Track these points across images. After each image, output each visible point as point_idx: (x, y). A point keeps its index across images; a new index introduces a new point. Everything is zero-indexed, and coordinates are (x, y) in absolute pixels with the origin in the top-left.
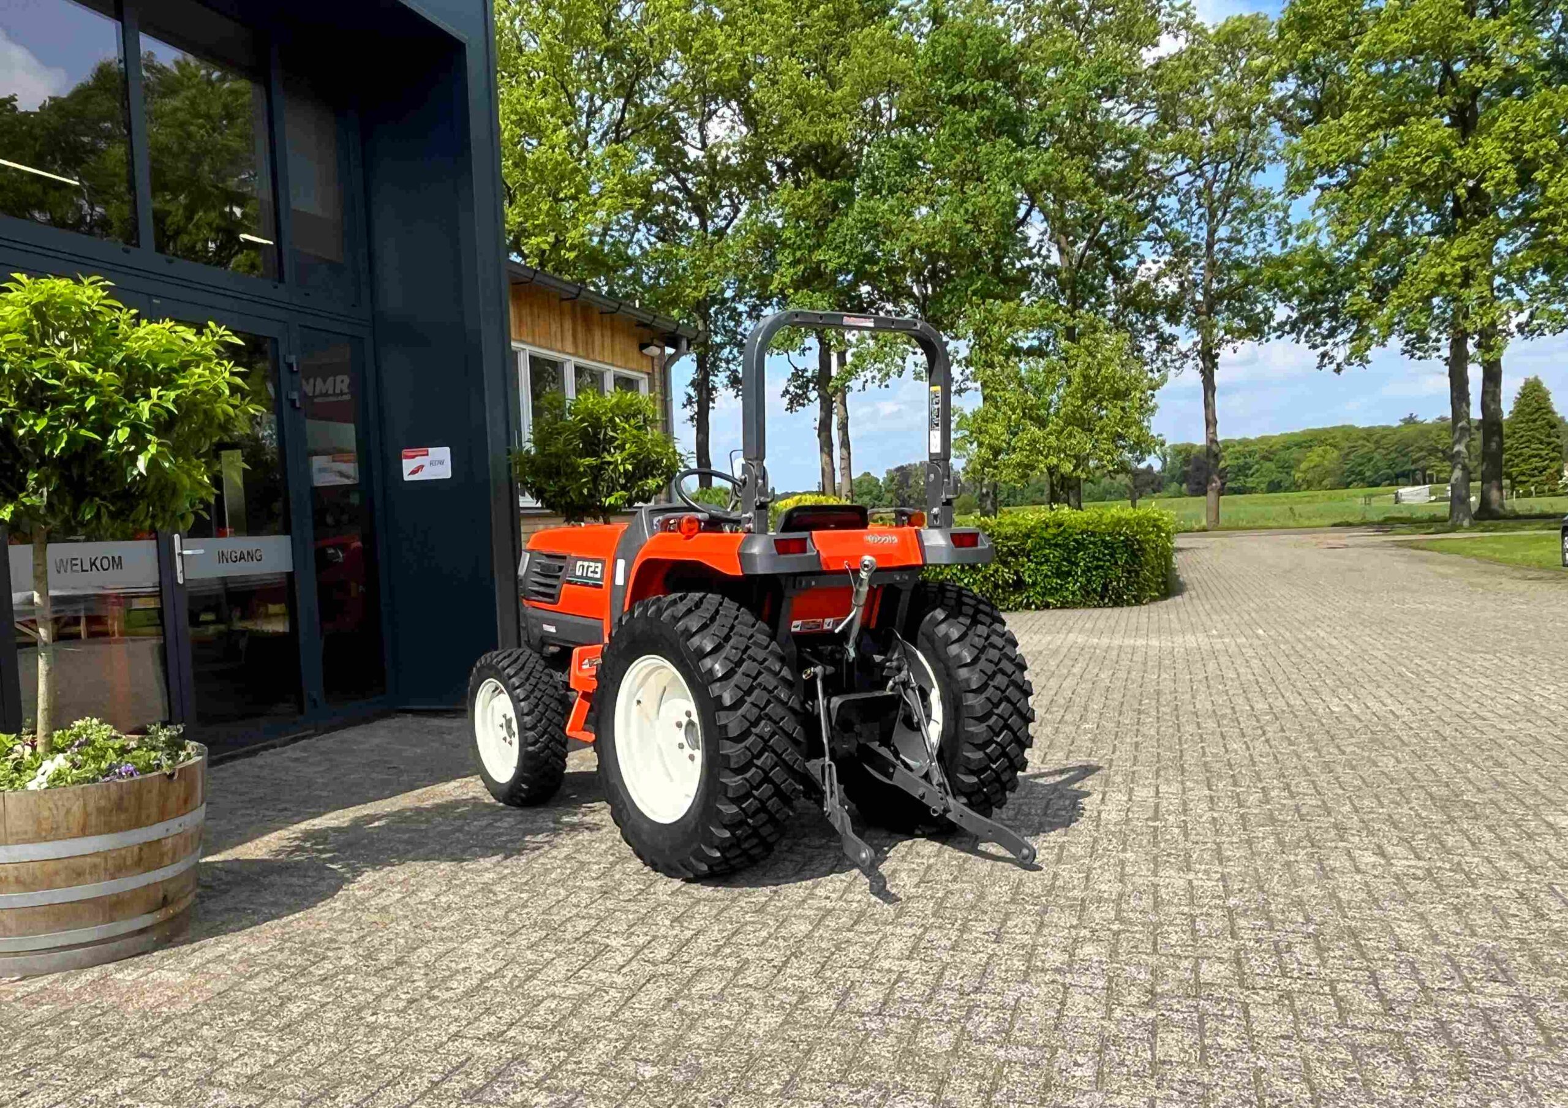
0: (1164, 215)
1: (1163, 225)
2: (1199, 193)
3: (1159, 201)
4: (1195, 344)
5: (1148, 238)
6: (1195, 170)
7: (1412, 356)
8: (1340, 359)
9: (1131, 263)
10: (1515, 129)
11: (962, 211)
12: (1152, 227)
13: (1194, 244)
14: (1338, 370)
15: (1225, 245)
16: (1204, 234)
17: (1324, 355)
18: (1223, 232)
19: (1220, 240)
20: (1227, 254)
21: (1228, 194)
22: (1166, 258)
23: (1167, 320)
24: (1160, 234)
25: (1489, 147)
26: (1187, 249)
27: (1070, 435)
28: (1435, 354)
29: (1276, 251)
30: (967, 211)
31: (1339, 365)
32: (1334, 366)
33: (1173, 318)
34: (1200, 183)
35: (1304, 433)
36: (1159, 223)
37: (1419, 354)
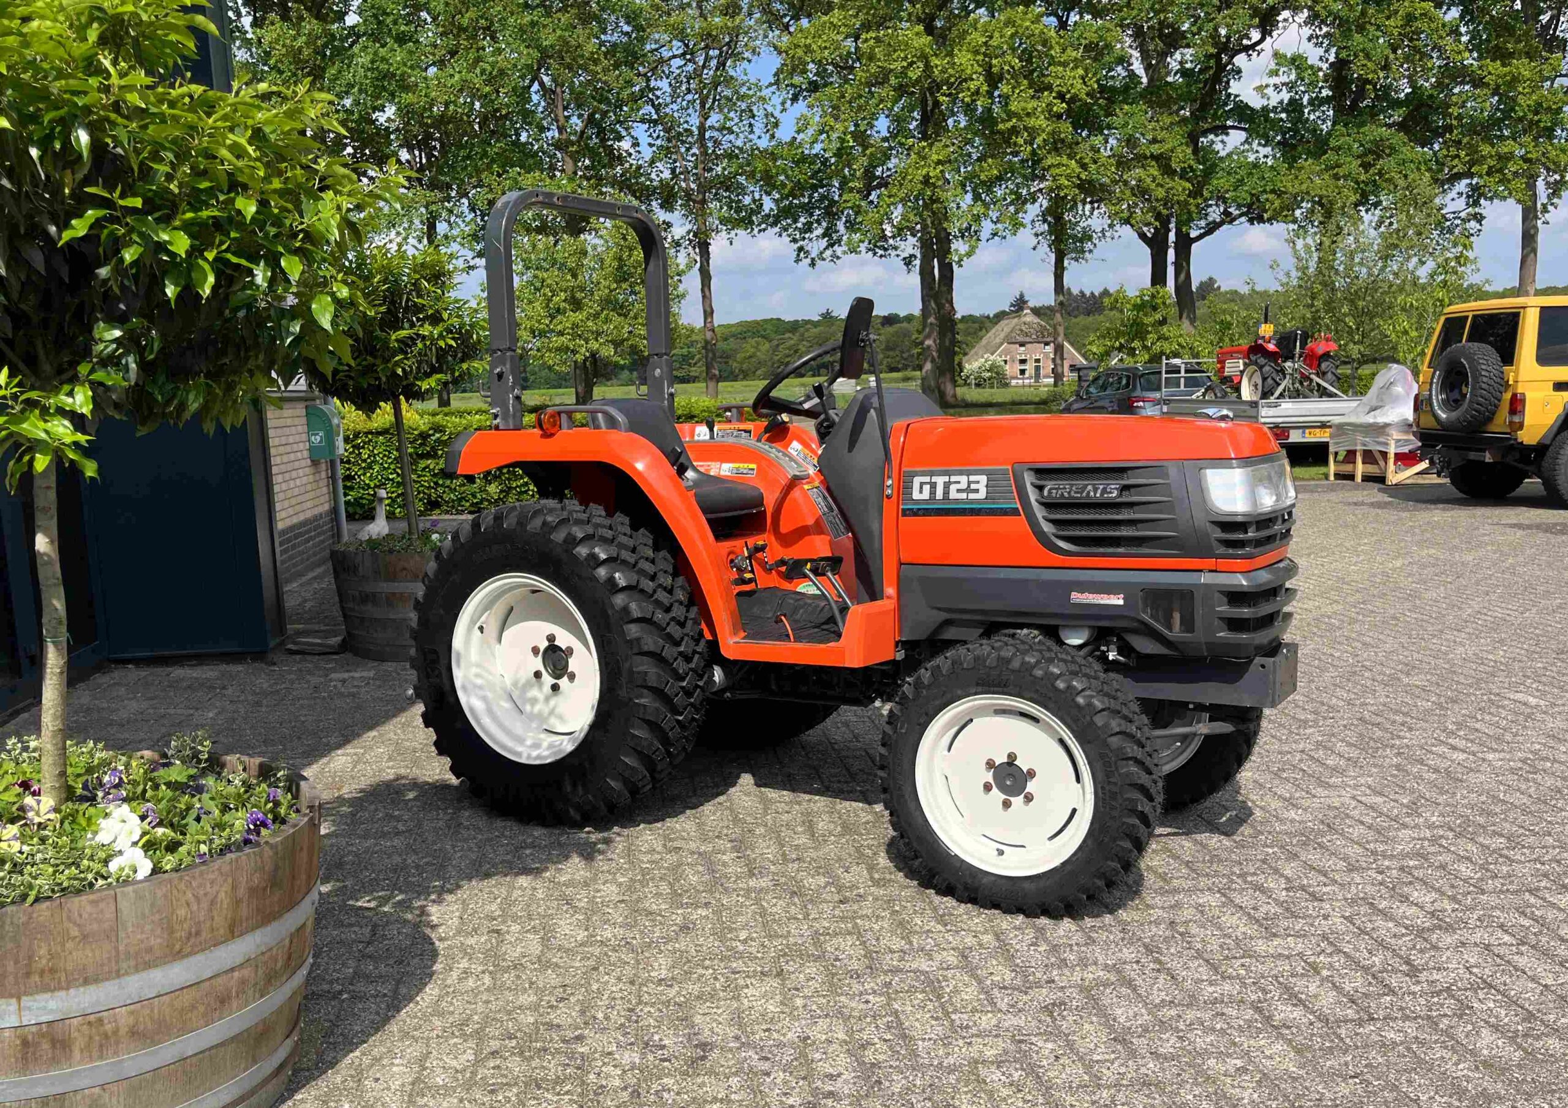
0: (658, 98)
1: (657, 108)
2: (689, 78)
3: (653, 84)
4: (688, 233)
5: (643, 121)
6: (688, 54)
7: (875, 254)
8: (814, 254)
9: (625, 145)
10: (986, 43)
11: (478, 71)
12: (648, 109)
13: (686, 130)
14: (813, 264)
15: (716, 134)
16: (695, 121)
17: (801, 249)
18: (714, 119)
19: (711, 128)
20: (717, 143)
21: (716, 84)
22: (659, 142)
23: (662, 206)
24: (655, 117)
25: (963, 58)
26: (680, 134)
27: (607, 320)
28: (893, 253)
29: (764, 143)
30: (483, 72)
31: (813, 259)
32: (808, 261)
33: (667, 204)
34: (690, 67)
35: (740, 324)
36: (653, 105)
37: (881, 252)
